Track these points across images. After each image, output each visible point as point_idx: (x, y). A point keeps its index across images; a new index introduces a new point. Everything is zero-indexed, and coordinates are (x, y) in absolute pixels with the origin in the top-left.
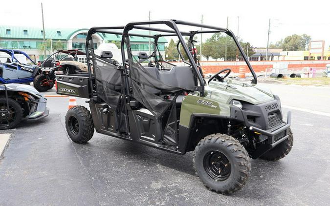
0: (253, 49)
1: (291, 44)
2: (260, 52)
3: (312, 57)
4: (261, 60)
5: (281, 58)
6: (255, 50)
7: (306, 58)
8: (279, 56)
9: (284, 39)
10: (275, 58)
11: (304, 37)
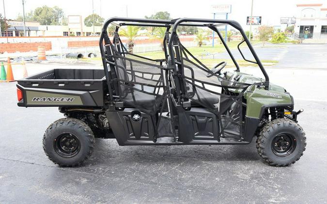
0: (7, 22)
1: (43, 17)
2: (14, 26)
3: (71, 33)
4: (17, 35)
5: (39, 33)
6: (9, 23)
7: (66, 34)
8: (36, 31)
9: (34, 10)
10: (33, 33)
11: (56, 9)
